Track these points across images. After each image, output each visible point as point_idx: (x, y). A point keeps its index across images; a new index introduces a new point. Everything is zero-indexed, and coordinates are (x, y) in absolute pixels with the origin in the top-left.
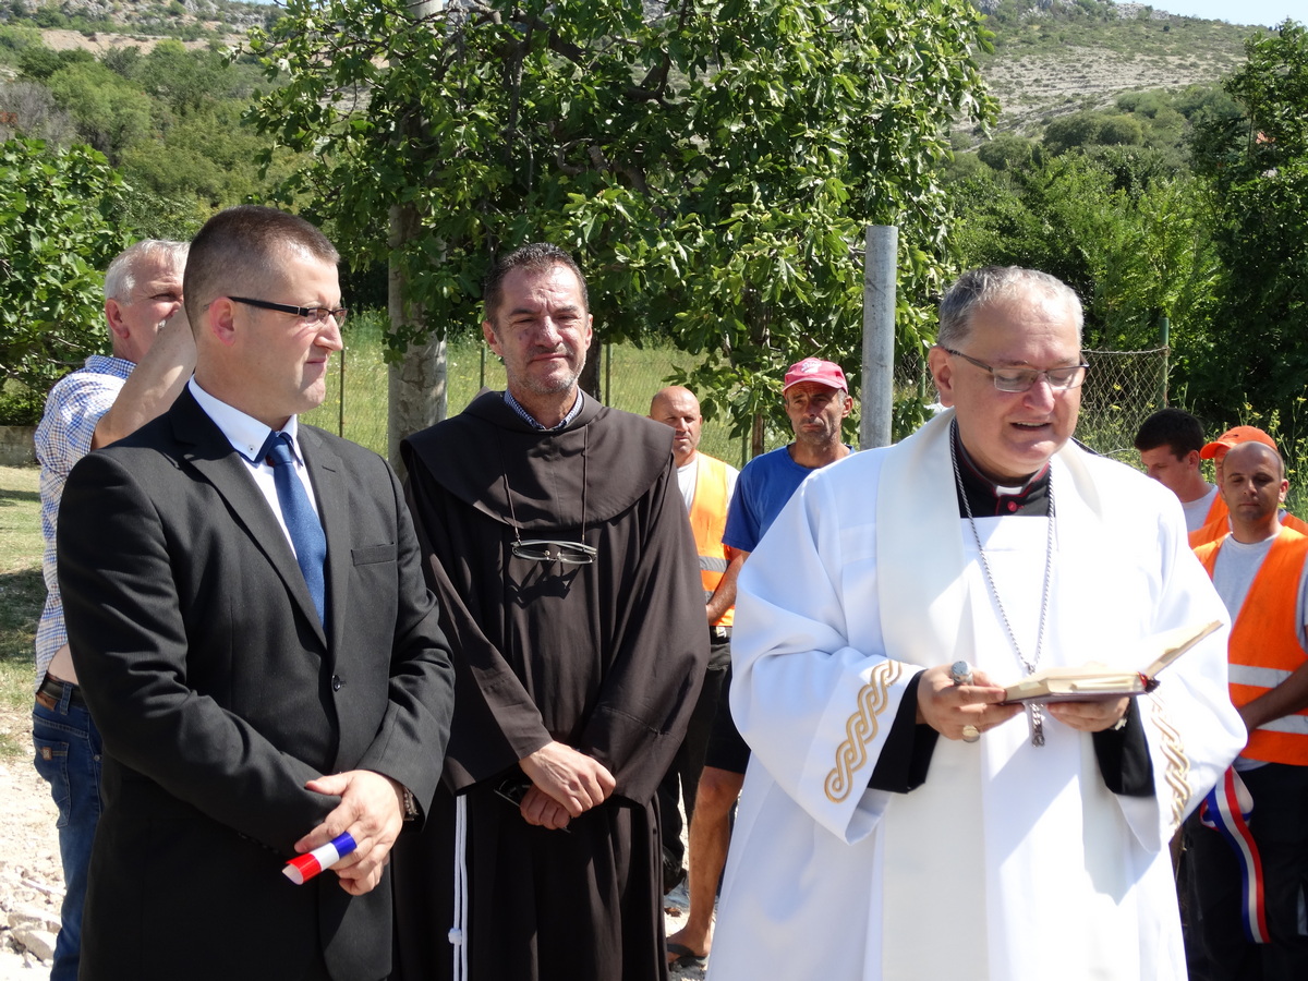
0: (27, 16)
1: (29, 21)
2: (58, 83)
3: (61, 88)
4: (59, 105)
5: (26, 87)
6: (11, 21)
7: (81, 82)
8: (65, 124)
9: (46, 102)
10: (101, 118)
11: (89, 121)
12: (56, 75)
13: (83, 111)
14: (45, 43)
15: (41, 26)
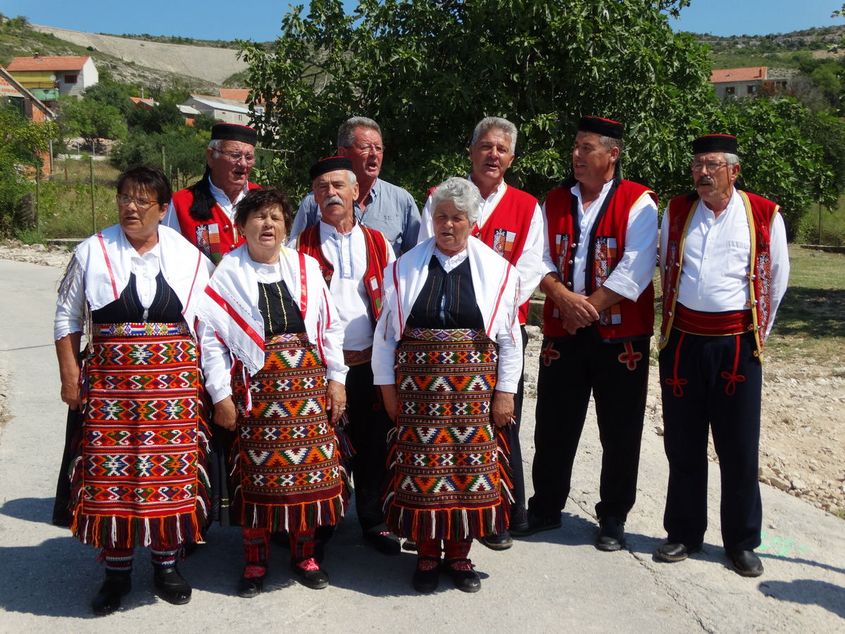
0: (806, 46)
1: (807, 48)
2: (817, 74)
3: (818, 76)
4: (816, 83)
5: (800, 78)
6: (798, 49)
7: (827, 73)
8: (818, 92)
9: (810, 84)
10: (835, 88)
11: (829, 89)
12: (816, 70)
13: (826, 86)
14: (814, 57)
15: (812, 50)
